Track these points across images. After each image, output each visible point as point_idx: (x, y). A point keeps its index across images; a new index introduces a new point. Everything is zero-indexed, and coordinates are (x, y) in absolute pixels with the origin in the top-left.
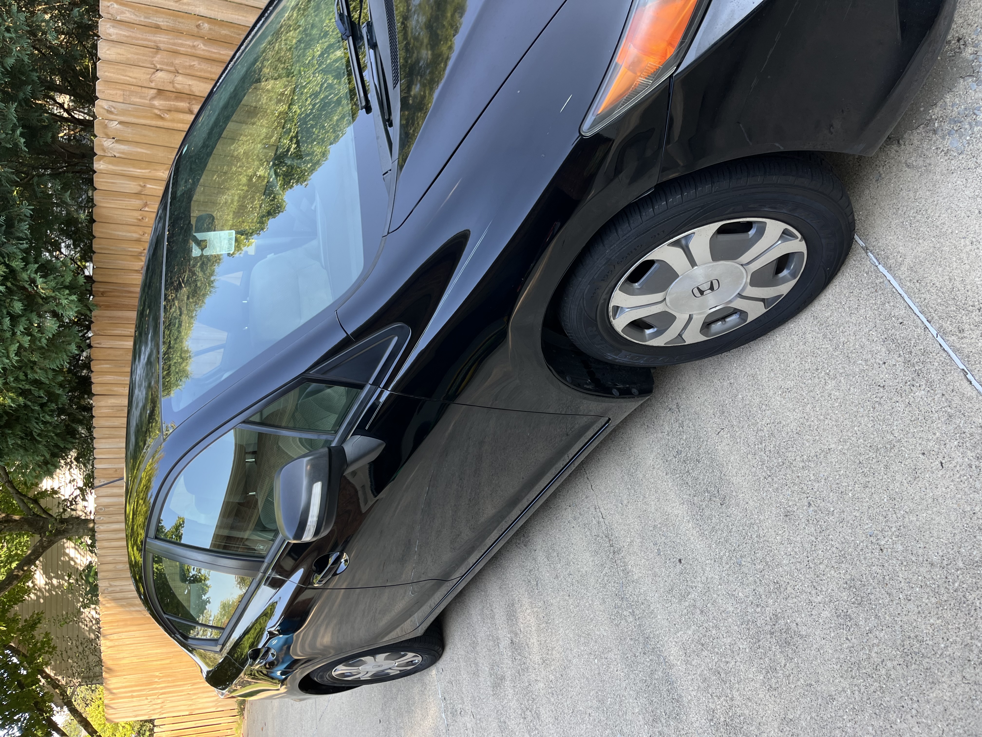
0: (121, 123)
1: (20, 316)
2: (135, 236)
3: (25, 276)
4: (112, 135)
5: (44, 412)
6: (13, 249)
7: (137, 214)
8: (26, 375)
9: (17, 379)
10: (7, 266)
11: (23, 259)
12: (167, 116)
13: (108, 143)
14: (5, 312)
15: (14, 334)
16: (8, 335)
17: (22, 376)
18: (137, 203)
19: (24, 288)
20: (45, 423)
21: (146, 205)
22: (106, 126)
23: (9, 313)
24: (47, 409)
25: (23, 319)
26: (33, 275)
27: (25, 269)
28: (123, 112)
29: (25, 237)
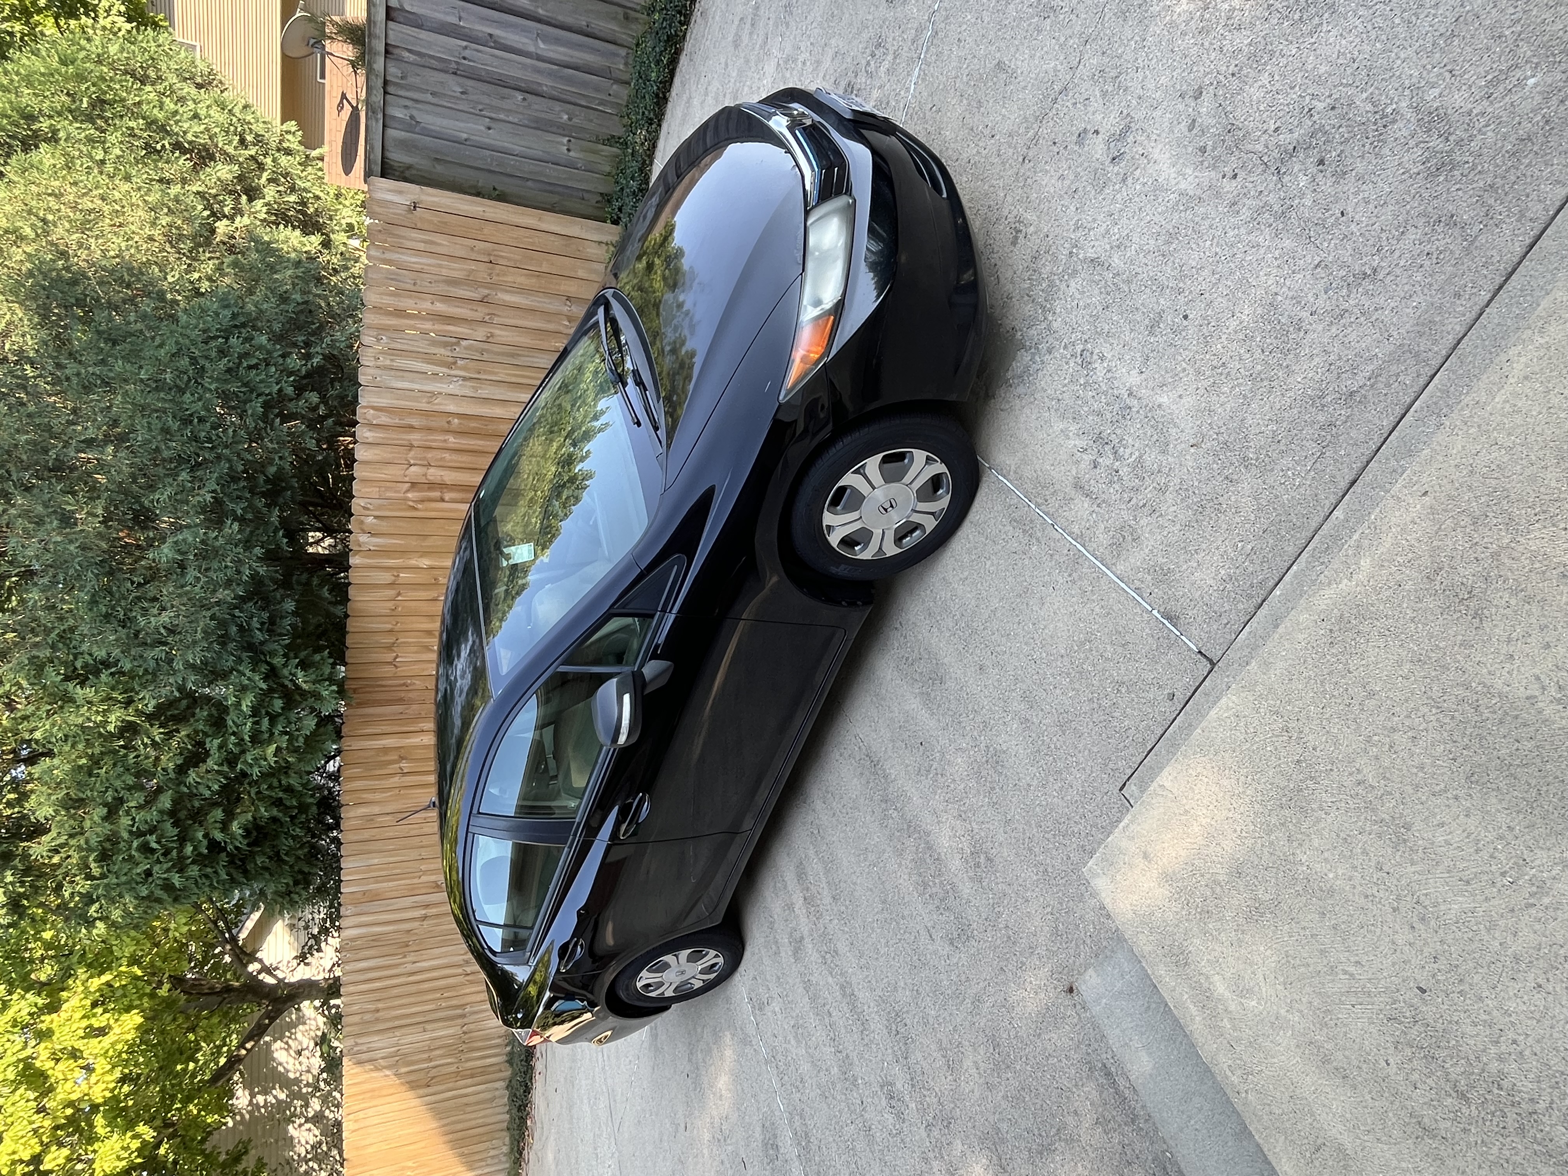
0: (376, 517)
1: (280, 715)
2: (389, 626)
3: (286, 672)
4: (367, 529)
5: (294, 824)
6: (275, 646)
7: (391, 605)
8: (280, 781)
9: (270, 787)
10: (268, 663)
11: (285, 655)
12: (420, 506)
13: (363, 538)
14: (263, 712)
15: (272, 734)
16: (266, 736)
17: (275, 783)
18: (391, 593)
19: (284, 686)
20: (294, 838)
21: (399, 594)
22: (362, 522)
23: (267, 713)
24: (297, 821)
25: (281, 718)
26: (293, 671)
27: (285, 665)
28: (379, 508)
29: (285, 632)
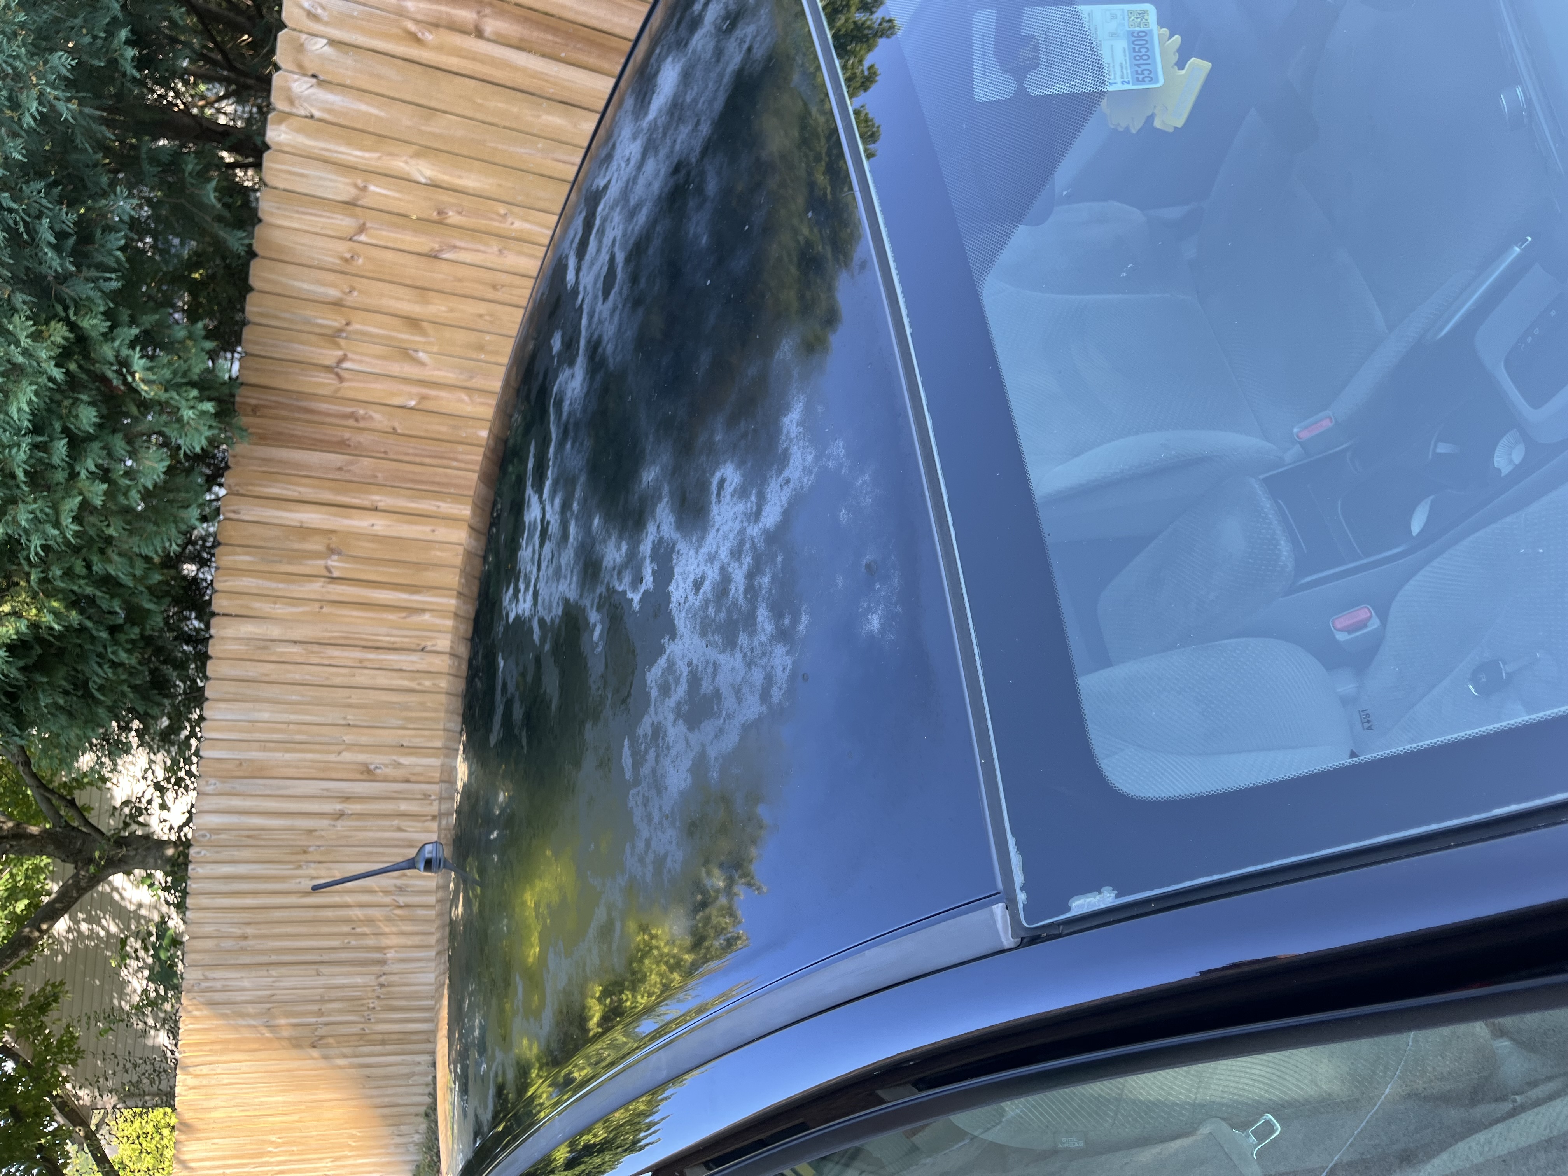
0: (332, 42)
1: (90, 438)
2: (333, 293)
3: (107, 351)
4: (312, 68)
6: (86, 290)
7: (343, 248)
8: (89, 566)
9: (68, 573)
10: (72, 326)
11: (108, 315)
12: (429, 37)
13: (300, 86)
14: (58, 426)
15: (73, 476)
16: (60, 476)
17: (79, 568)
18: (345, 223)
19: (104, 380)
20: (114, 665)
21: (362, 229)
22: (300, 48)
23: (66, 431)
25: (96, 446)
26: (125, 352)
27: (108, 336)
28: (341, 20)
29: (113, 264)
